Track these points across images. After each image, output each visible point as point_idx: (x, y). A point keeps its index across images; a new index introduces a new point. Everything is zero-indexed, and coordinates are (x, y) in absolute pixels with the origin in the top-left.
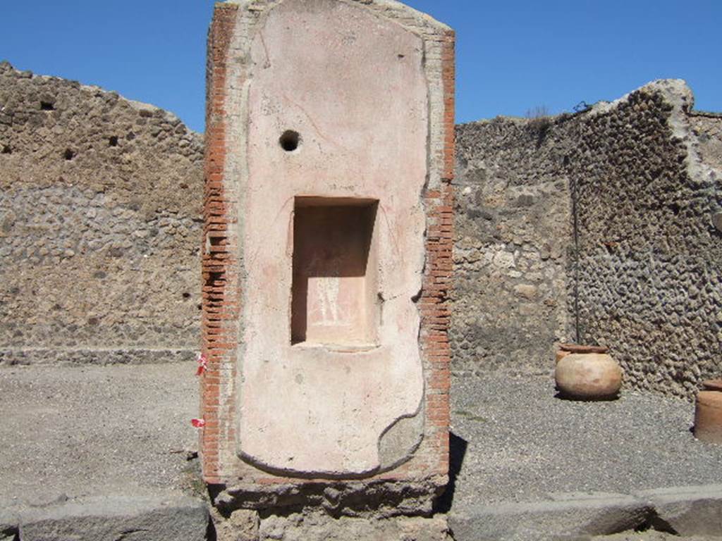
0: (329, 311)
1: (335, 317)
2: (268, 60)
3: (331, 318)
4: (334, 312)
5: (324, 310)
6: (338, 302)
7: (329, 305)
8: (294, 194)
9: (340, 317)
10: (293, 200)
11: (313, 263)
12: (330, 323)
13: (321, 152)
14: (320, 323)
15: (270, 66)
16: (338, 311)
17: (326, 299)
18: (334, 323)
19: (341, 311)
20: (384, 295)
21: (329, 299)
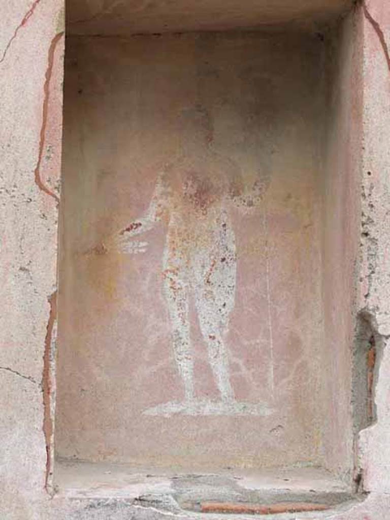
0: (202, 369)
1: (224, 387)
3: (210, 391)
4: (220, 369)
5: (186, 367)
6: (232, 339)
7: (203, 347)
9: (240, 389)
11: (149, 219)
12: (208, 408)
14: (172, 408)
16: (234, 367)
17: (195, 332)
18: (220, 408)
19: (244, 370)
20: (378, 317)
21: (205, 330)
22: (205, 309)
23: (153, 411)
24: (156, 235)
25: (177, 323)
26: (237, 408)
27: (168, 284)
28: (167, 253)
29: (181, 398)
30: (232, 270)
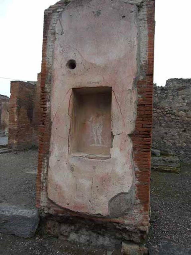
0: (98, 140)
1: (100, 142)
2: (63, 31)
3: (99, 143)
4: (100, 140)
5: (95, 139)
6: (102, 136)
7: (98, 137)
8: (72, 87)
9: (103, 143)
10: (72, 89)
12: (98, 145)
13: (84, 67)
14: (93, 145)
15: (63, 33)
16: (102, 140)
17: (97, 135)
18: (100, 145)
19: (103, 140)
20: (113, 133)
21: (98, 134)
22: (98, 131)
23: (91, 146)
24: (92, 122)
25: (94, 133)
26: (102, 146)
27: (93, 128)
28: (93, 124)
29: (94, 143)
30: (102, 126)
